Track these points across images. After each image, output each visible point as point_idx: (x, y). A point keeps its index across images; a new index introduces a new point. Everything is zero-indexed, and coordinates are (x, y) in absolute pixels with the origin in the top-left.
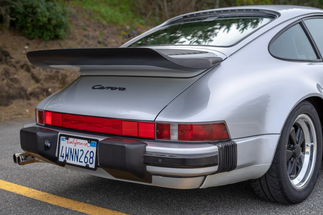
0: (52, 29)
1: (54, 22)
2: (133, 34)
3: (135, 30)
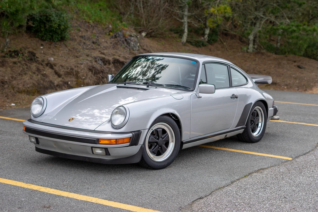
0: (60, 33)
1: (62, 27)
2: (119, 35)
3: (121, 31)
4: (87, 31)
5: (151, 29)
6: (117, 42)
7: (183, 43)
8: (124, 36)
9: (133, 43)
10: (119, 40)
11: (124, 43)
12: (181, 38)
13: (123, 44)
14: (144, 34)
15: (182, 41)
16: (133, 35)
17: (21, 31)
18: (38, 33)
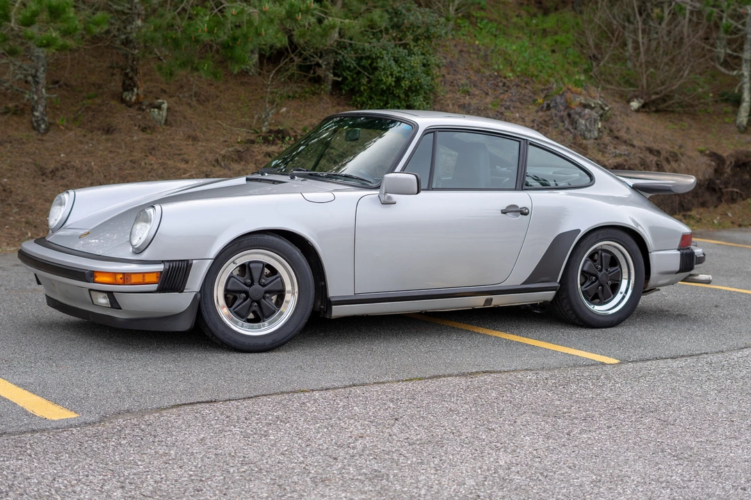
0: (402, 96)
1: (406, 83)
2: (556, 103)
3: (561, 95)
4: (487, 94)
5: (657, 93)
6: (547, 119)
7: (738, 127)
8: (568, 107)
9: (583, 122)
10: (553, 115)
11: (563, 122)
12: (736, 115)
13: (561, 124)
14: (635, 104)
15: (738, 122)
16: (594, 103)
17: (317, 91)
18: (355, 95)
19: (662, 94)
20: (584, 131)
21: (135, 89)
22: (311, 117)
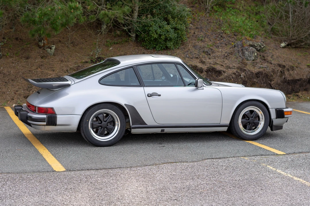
2: (238, 44)
3: (241, 41)
5: (294, 39)
8: (242, 46)
9: (247, 53)
10: (236, 50)
13: (238, 54)
14: (283, 45)
16: (257, 44)
17: (128, 41)
18: (143, 42)
19: (297, 40)
20: (247, 57)
21: (43, 41)
22: (122, 51)
